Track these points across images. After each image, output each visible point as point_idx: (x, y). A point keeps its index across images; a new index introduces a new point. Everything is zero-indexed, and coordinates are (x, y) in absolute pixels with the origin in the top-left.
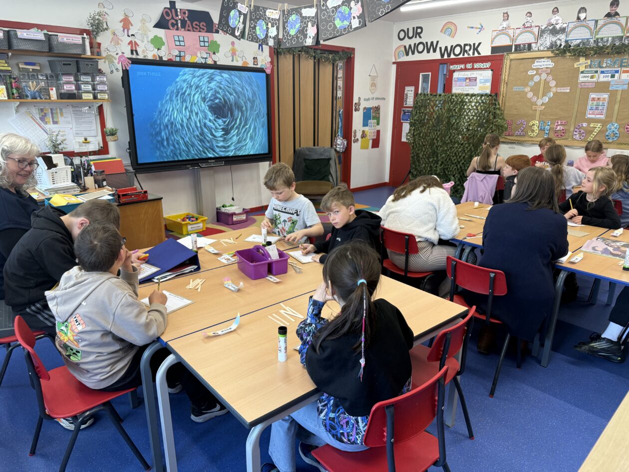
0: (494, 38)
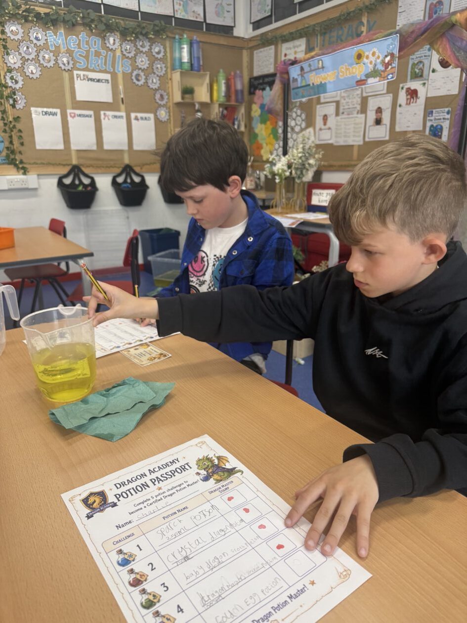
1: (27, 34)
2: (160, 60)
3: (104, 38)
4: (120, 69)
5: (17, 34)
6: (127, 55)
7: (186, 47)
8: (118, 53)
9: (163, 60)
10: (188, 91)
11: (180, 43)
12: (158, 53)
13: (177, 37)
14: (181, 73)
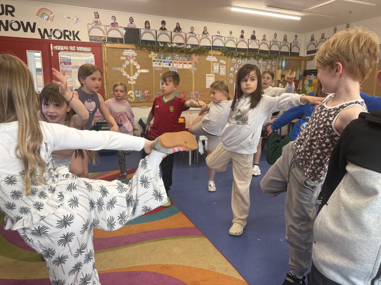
0: (90, 30)
1: (237, 61)
2: (274, 66)
3: (258, 61)
4: (262, 70)
5: (234, 61)
6: (264, 65)
7: (284, 62)
8: (262, 65)
9: (275, 66)
10: (283, 76)
11: (282, 61)
12: (274, 64)
13: (281, 58)
14: (282, 70)
